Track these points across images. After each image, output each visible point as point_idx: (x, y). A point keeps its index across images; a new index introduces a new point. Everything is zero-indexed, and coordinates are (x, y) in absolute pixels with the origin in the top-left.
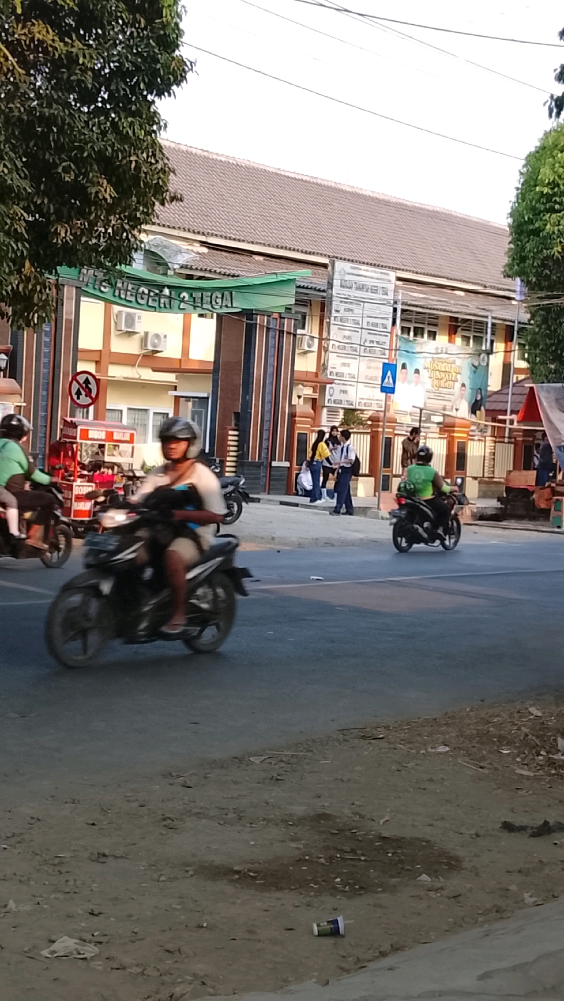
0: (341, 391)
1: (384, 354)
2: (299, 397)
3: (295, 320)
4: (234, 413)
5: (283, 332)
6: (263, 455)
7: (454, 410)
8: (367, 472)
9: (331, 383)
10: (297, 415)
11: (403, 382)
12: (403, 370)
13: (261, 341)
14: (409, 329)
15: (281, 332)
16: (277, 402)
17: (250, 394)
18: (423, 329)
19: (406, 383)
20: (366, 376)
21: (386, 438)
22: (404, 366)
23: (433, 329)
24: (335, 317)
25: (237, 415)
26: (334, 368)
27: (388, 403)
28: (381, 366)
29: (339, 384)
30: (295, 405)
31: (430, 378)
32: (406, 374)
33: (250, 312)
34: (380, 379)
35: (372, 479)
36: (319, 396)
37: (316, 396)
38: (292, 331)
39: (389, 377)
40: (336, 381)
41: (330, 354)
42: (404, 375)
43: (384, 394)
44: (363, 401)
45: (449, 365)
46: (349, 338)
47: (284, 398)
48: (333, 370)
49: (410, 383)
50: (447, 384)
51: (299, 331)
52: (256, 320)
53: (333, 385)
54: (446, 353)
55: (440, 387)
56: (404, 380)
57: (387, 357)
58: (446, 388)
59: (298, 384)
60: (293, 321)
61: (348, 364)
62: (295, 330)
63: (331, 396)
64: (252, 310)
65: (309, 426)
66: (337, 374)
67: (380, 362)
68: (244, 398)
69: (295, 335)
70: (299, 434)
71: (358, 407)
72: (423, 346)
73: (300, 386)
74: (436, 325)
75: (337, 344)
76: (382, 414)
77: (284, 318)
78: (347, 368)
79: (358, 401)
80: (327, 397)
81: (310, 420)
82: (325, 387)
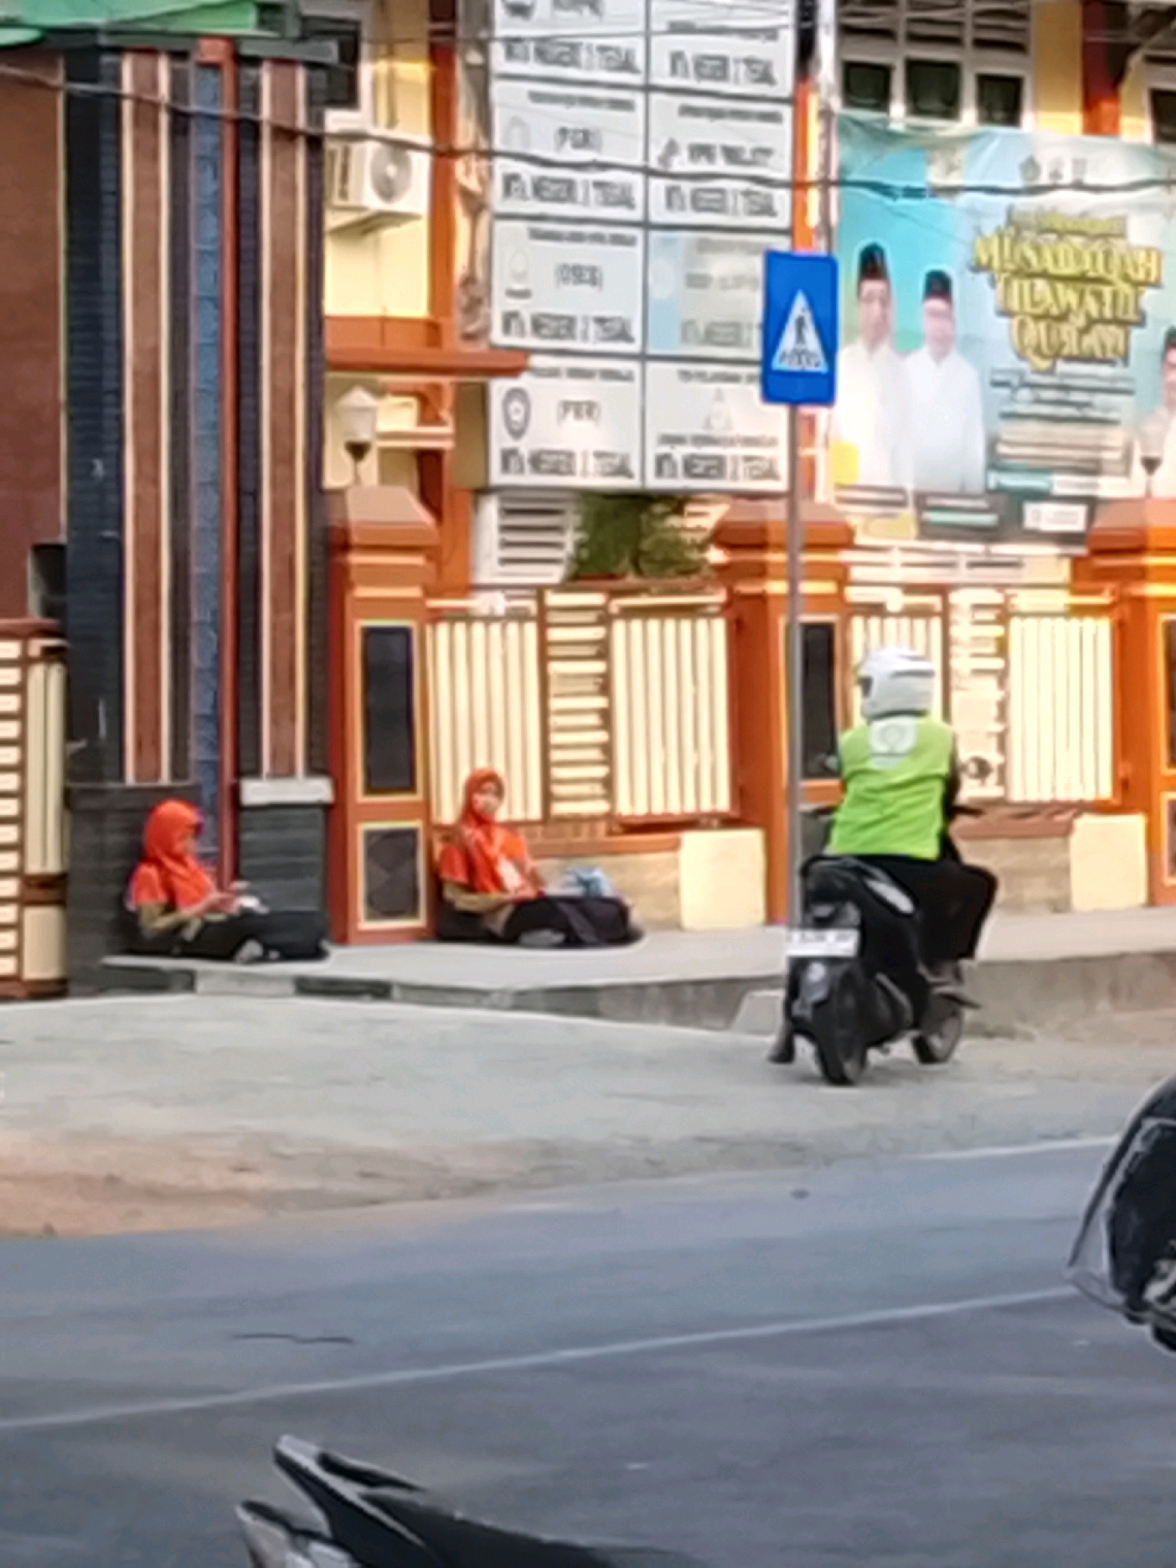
0: (566, 406)
1: (768, 210)
2: (358, 450)
3: (312, 66)
4: (39, 549)
5: (254, 128)
6: (197, 752)
7: (1138, 469)
8: (723, 804)
9: (513, 372)
10: (355, 539)
11: (873, 343)
12: (872, 286)
13: (147, 181)
14: (884, 73)
15: (247, 131)
16: (248, 485)
17: (110, 448)
18: (951, 70)
19: (884, 349)
20: (687, 327)
21: (808, 628)
22: (872, 265)
23: (1001, 65)
24: (511, 43)
25: (50, 557)
26: (524, 294)
27: (805, 452)
28: (756, 266)
29: (553, 373)
30: (340, 493)
31: (1006, 313)
32: (885, 301)
33: (88, 41)
34: (756, 337)
35: (751, 839)
36: (458, 436)
37: (442, 436)
38: (301, 122)
39: (800, 323)
40: (537, 361)
41: (501, 226)
42: (876, 308)
43: (781, 412)
44: (679, 453)
45: (1097, 246)
46: (585, 139)
47: (282, 458)
48: (514, 304)
49: (906, 345)
50: (1090, 341)
51: (336, 120)
52: (117, 79)
53: (524, 381)
54: (1079, 186)
55: (1056, 355)
56: (878, 333)
57: (782, 220)
58: (1090, 359)
59: (347, 388)
60: (301, 76)
61: (593, 270)
62: (317, 119)
63: (517, 433)
64: (92, 31)
65: (414, 592)
66: (537, 325)
67: (750, 249)
68: (79, 471)
69: (315, 143)
70: (369, 633)
71: (654, 483)
72: (962, 155)
73: (359, 397)
74: (1018, 47)
75: (528, 172)
76: (776, 512)
77: (255, 61)
78: (586, 289)
79: (654, 450)
80: (499, 439)
81: (418, 560)
82: (483, 394)
